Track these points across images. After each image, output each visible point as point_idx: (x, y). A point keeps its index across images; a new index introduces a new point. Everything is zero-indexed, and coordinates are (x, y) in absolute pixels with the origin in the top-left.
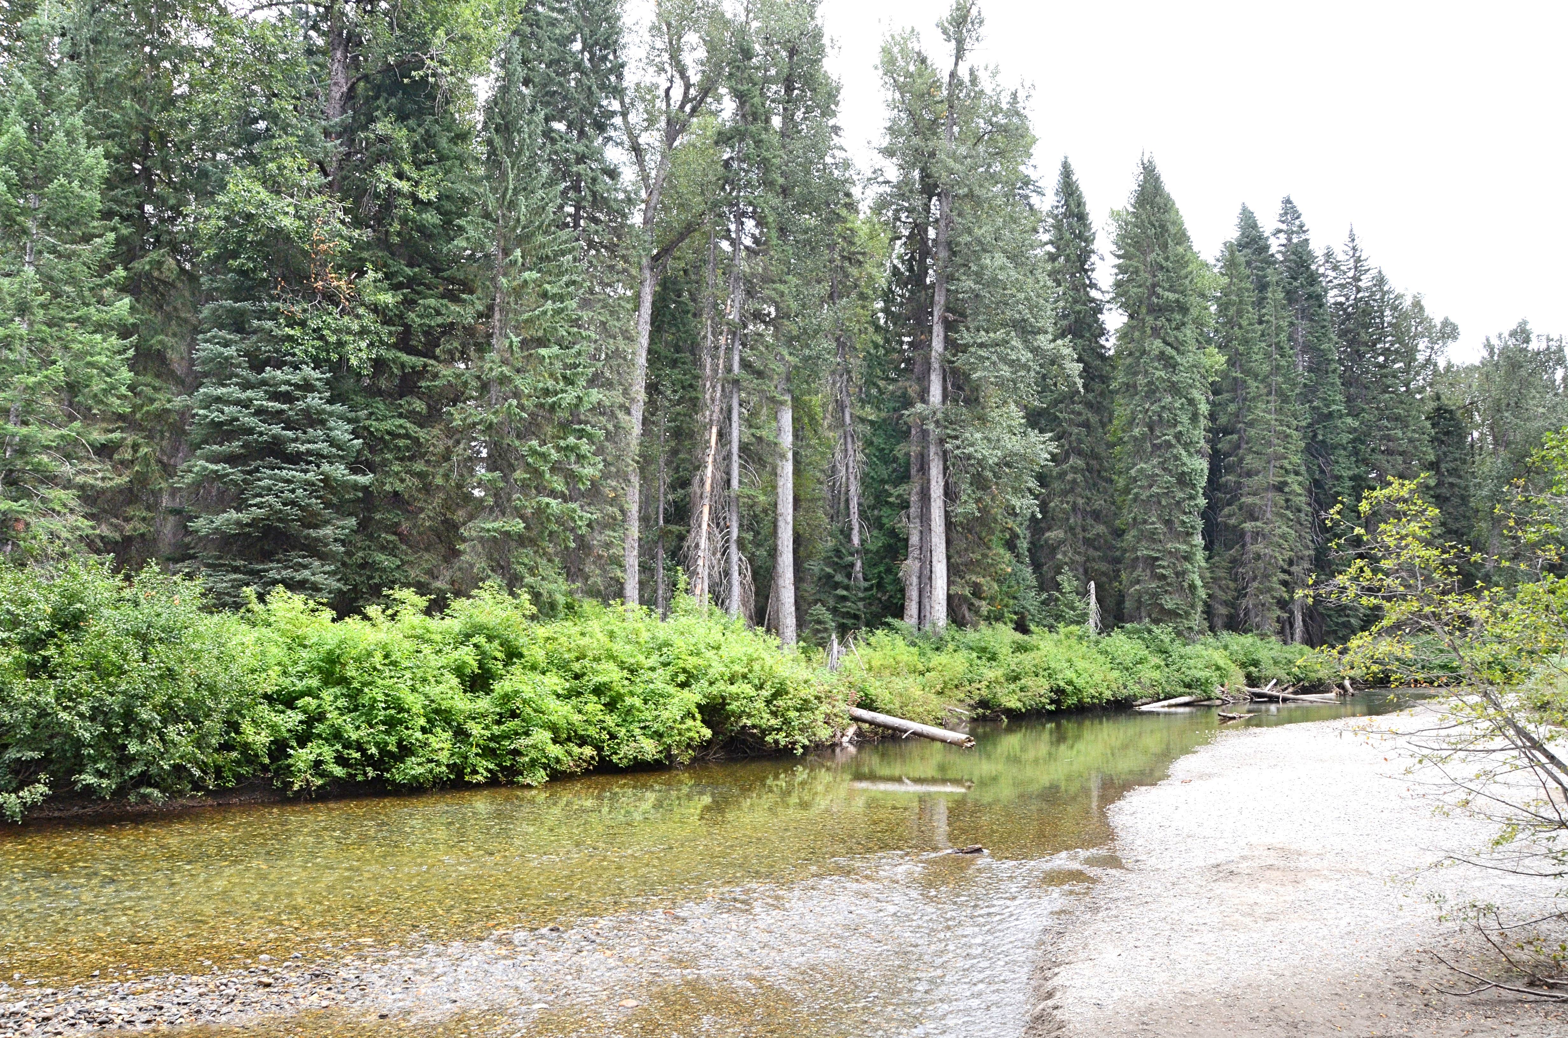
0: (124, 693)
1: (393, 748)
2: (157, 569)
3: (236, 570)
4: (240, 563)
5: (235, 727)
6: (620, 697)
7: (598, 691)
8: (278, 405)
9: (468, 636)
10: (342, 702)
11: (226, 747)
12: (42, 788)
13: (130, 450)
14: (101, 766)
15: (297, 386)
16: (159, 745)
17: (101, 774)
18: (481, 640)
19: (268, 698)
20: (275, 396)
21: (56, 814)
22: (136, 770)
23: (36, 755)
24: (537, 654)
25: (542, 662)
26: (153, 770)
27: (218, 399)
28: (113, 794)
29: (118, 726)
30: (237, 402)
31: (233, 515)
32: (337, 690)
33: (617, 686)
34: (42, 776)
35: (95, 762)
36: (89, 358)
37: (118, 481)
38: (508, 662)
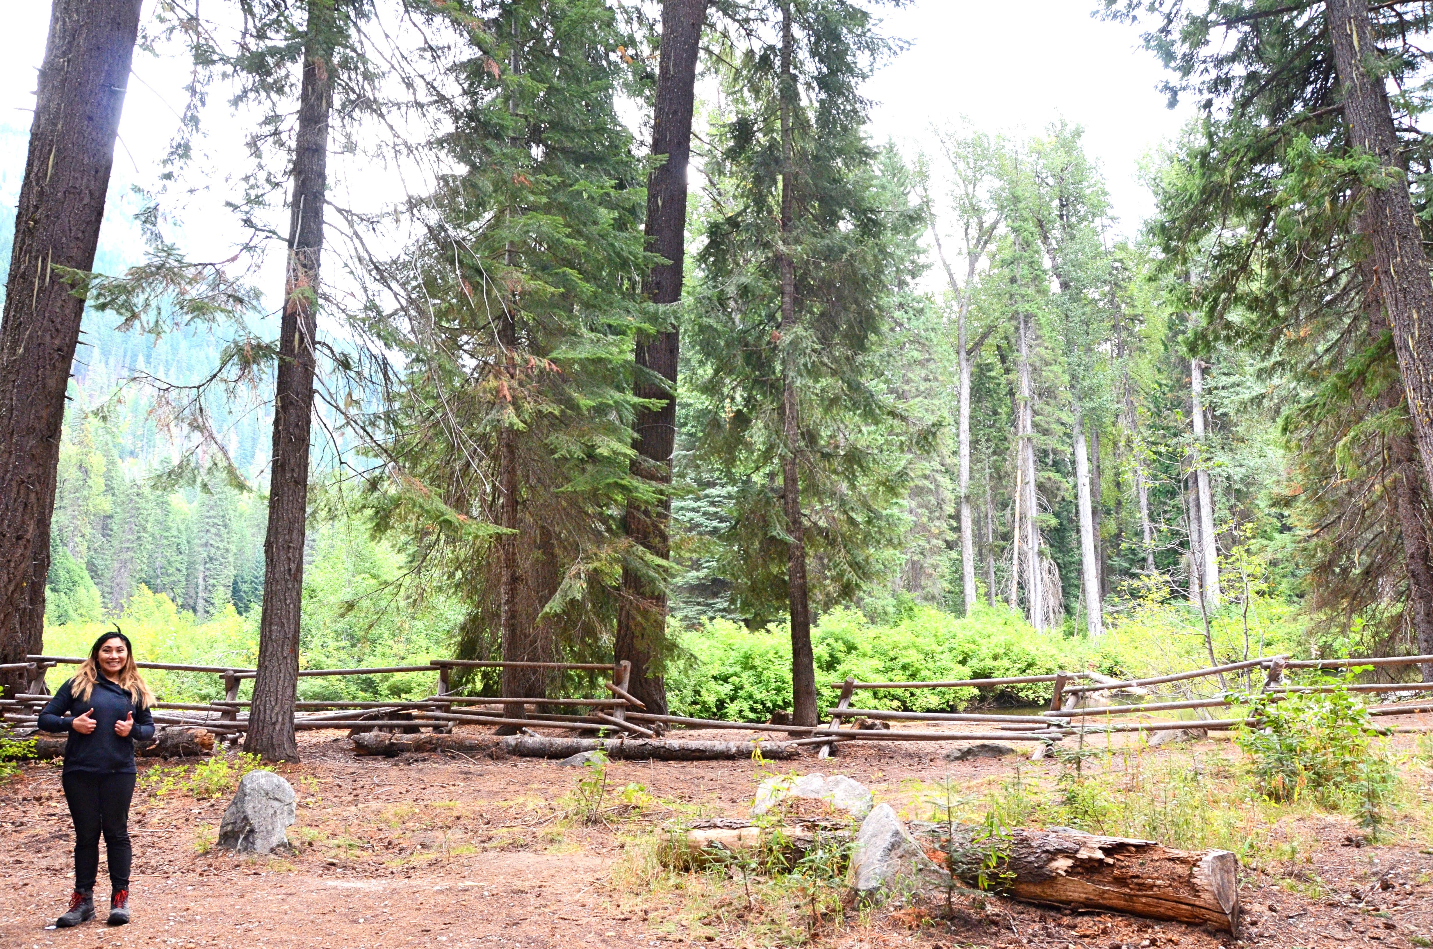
1: (780, 703)
3: (699, 604)
4: (700, 600)
5: (697, 693)
6: (918, 670)
7: (904, 668)
8: (714, 509)
9: (824, 639)
10: (753, 679)
11: (694, 703)
15: (725, 497)
18: (831, 641)
19: (715, 678)
20: (713, 504)
24: (864, 646)
25: (870, 653)
27: (682, 508)
30: (693, 510)
31: (694, 573)
32: (750, 672)
33: (917, 665)
38: (849, 652)
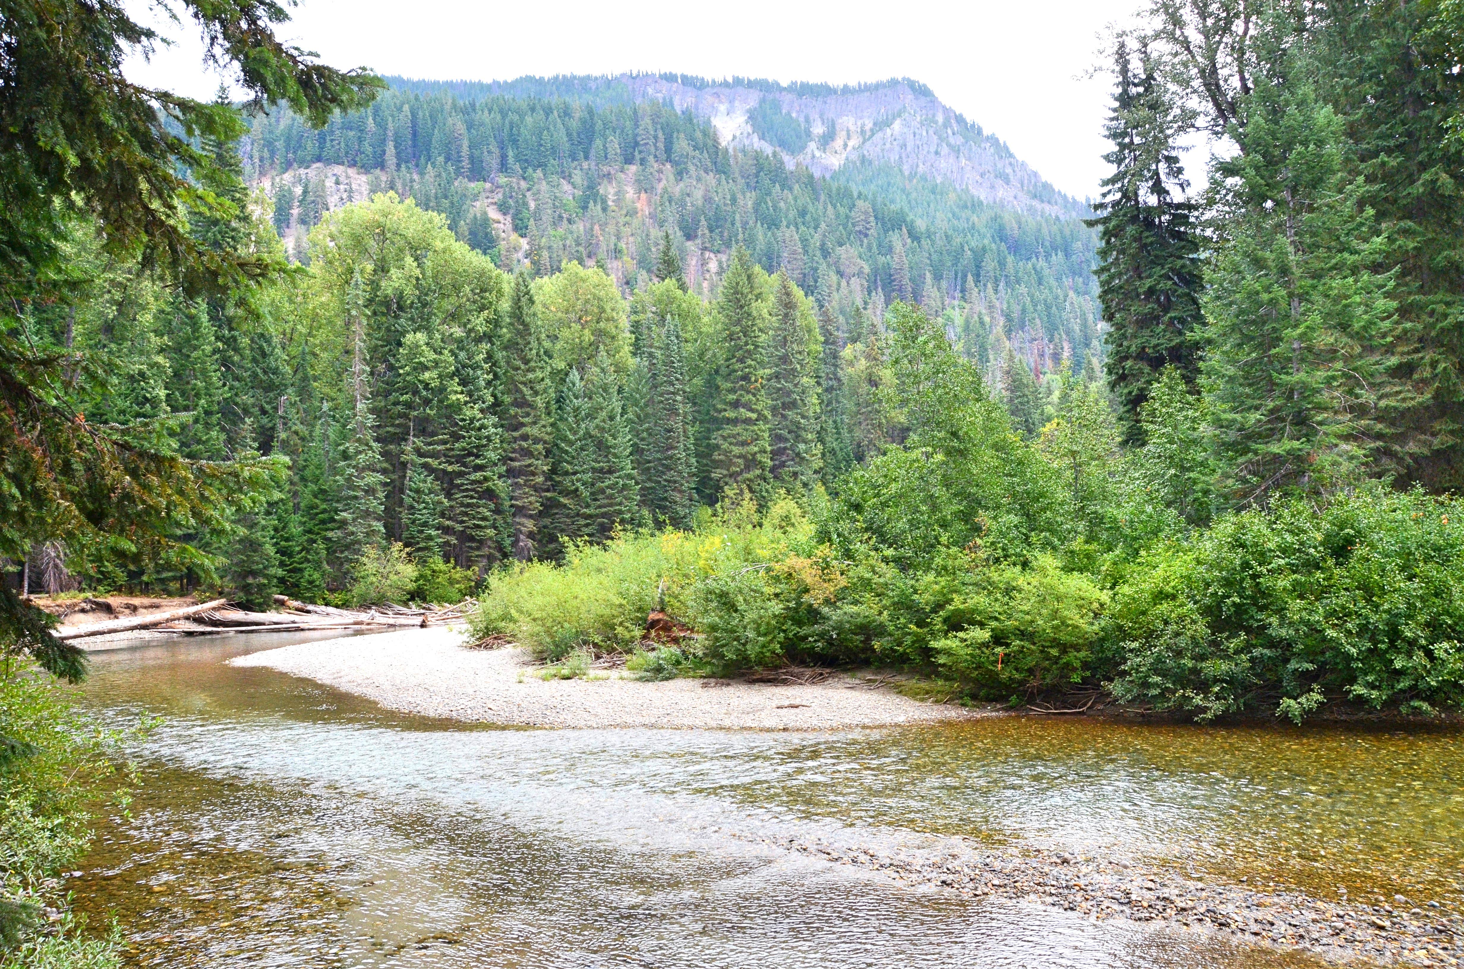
0: (1388, 611)
2: (1422, 491)
12: (1316, 696)
13: (1428, 369)
14: (1370, 678)
16: (1426, 662)
17: (1372, 686)
21: (1344, 717)
22: (1403, 684)
23: (1311, 667)
26: (1421, 685)
28: (1385, 704)
29: (1384, 642)
34: (1315, 686)
35: (1366, 674)
36: (1344, 302)
37: (1420, 399)
